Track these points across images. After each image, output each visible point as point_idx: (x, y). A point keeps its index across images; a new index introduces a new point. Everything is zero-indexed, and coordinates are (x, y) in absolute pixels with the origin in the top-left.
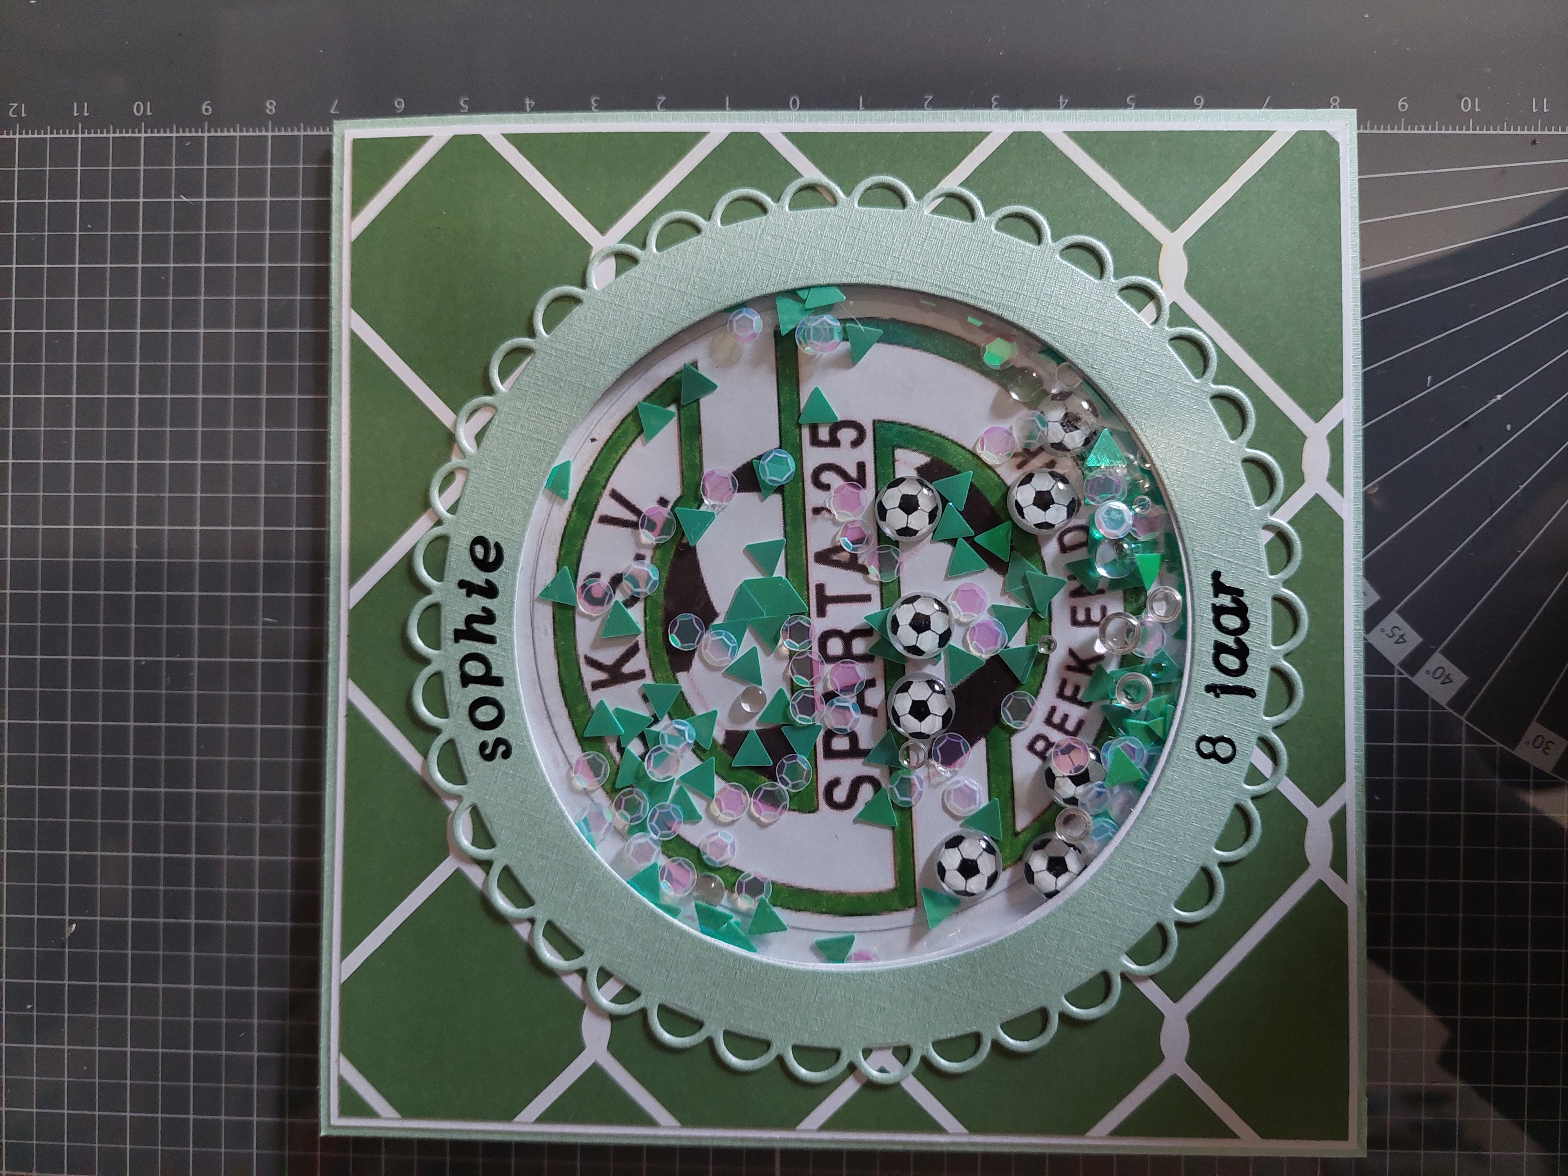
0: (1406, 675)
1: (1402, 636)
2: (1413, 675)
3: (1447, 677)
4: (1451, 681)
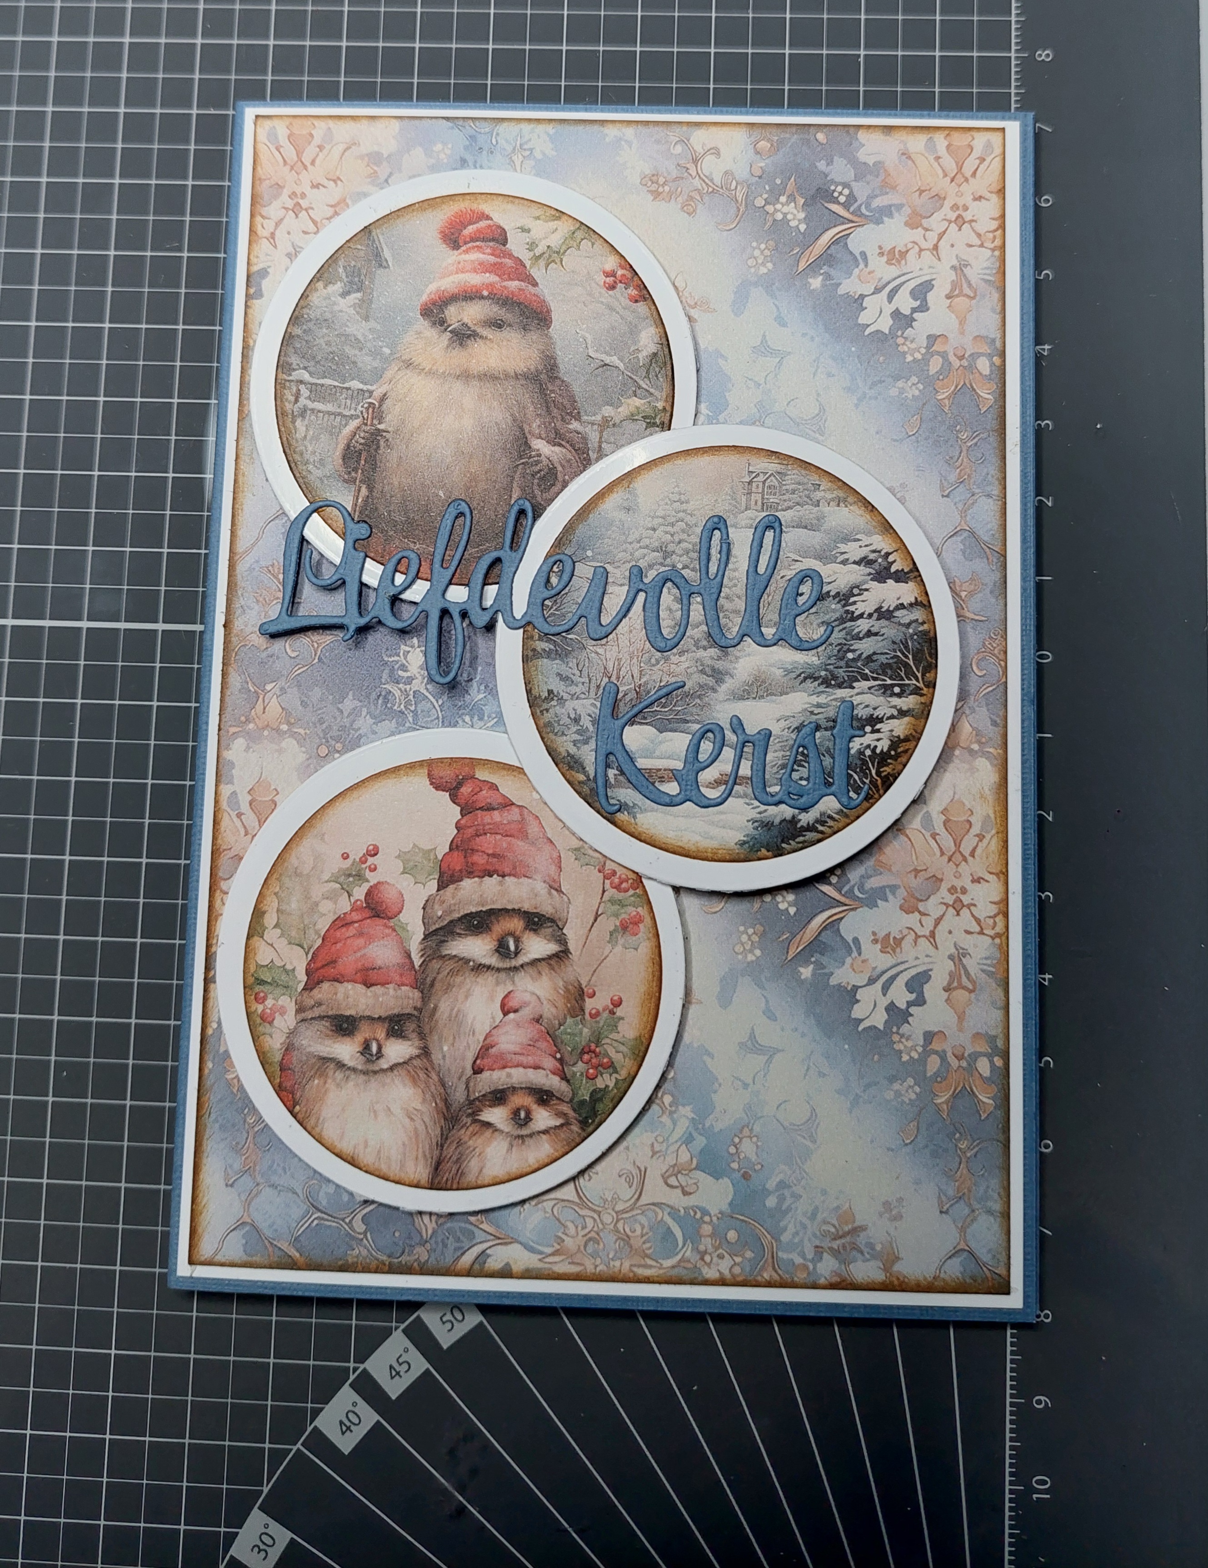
0: (352, 1377)
1: (398, 1373)
2: (351, 1385)
3: (348, 1429)
4: (343, 1434)
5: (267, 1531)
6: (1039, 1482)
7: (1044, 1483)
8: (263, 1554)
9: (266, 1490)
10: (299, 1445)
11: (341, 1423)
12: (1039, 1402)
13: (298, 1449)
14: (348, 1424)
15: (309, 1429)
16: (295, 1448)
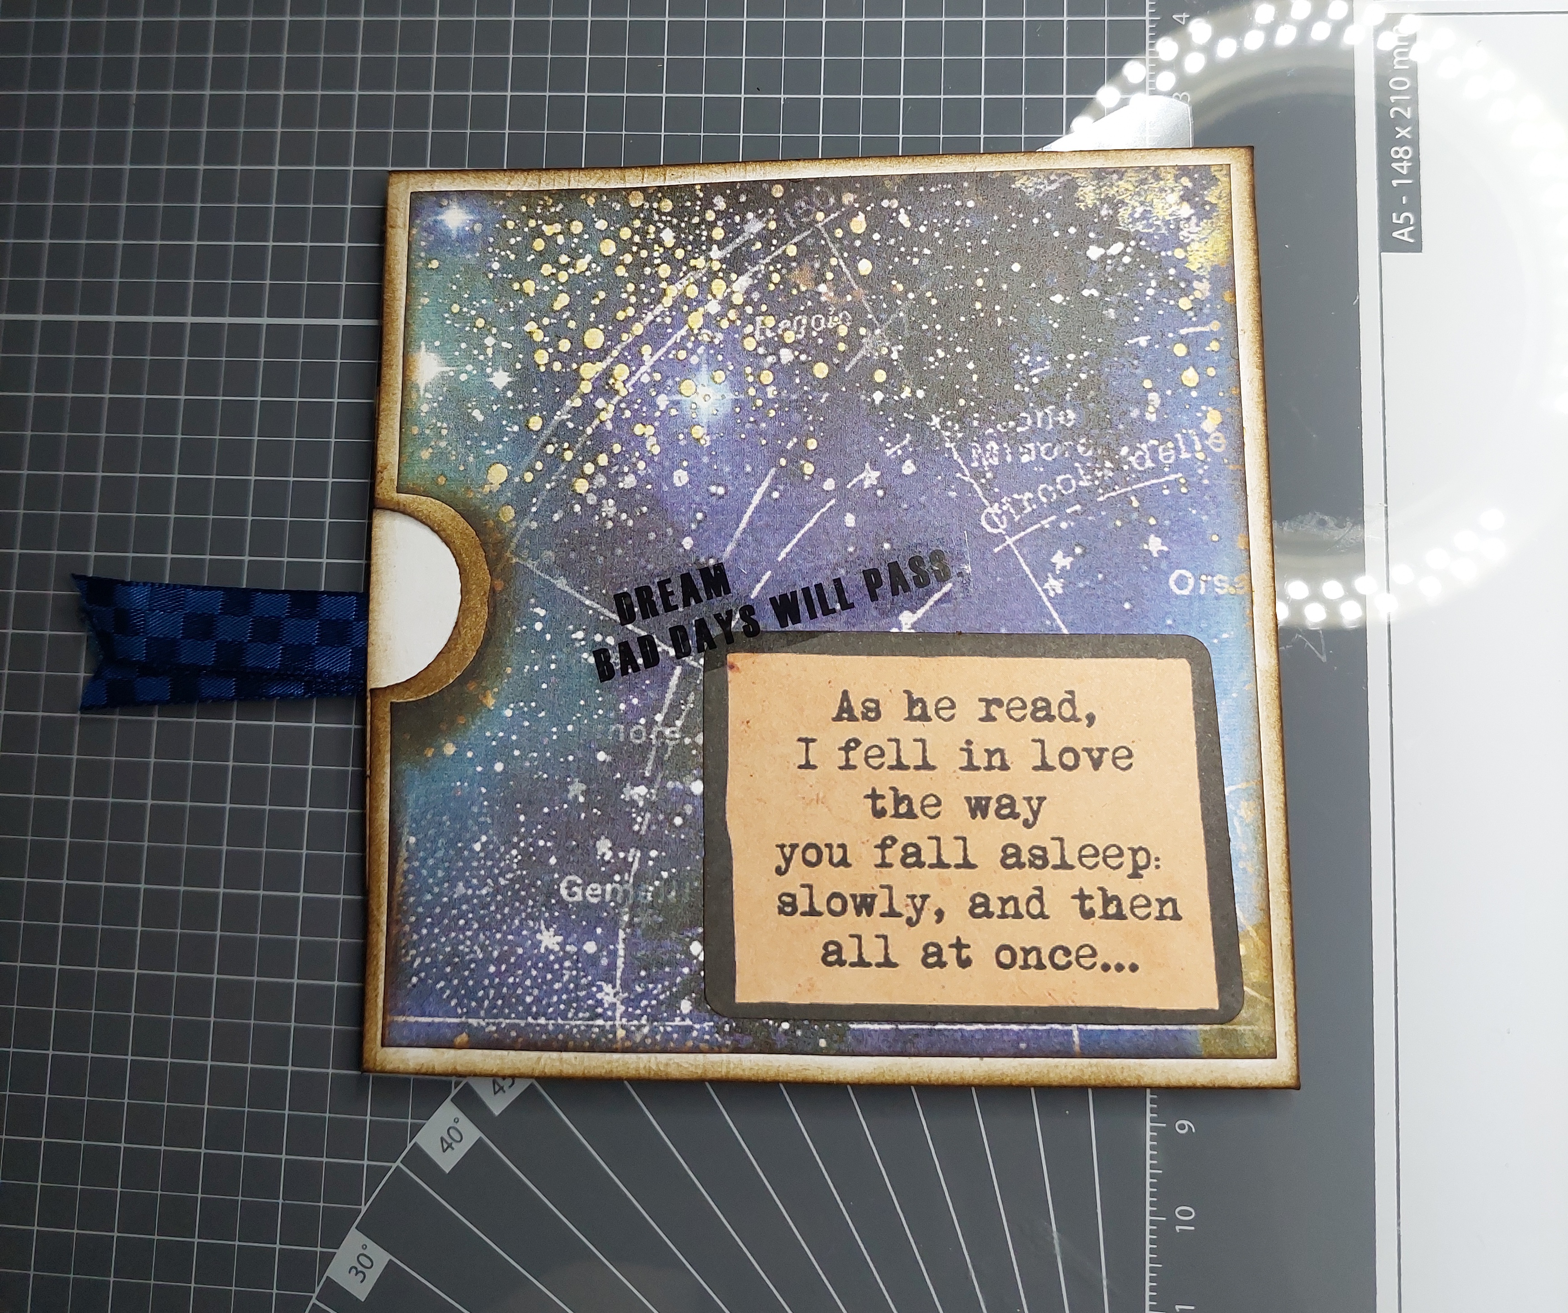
0: (454, 1092)
1: (501, 1088)
2: (452, 1100)
3: (450, 1146)
4: (444, 1151)
5: (365, 1252)
6: (1182, 1213)
7: (1187, 1213)
8: (361, 1275)
9: (364, 1209)
10: (398, 1163)
11: (442, 1139)
12: (1182, 1127)
13: (398, 1167)
14: (450, 1141)
15: (409, 1146)
16: (394, 1166)
